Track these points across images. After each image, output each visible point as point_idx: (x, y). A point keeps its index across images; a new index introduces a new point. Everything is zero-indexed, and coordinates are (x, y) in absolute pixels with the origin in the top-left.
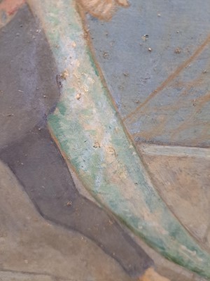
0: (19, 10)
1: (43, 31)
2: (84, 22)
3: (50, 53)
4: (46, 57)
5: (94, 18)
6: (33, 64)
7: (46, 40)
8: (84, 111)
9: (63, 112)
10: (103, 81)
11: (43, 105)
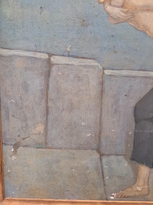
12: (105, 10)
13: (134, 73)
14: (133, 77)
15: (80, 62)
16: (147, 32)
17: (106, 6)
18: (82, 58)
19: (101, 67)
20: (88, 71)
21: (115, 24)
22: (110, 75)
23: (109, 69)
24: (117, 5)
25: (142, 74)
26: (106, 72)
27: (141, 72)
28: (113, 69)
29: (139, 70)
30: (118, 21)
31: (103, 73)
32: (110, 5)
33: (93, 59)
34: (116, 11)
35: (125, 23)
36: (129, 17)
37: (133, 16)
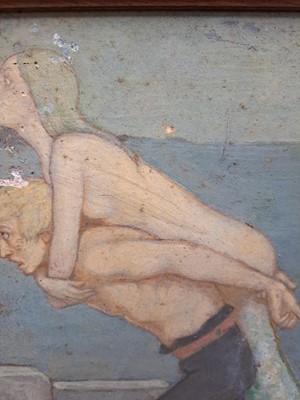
0: (231, 328)
1: (246, 340)
2: (275, 332)
3: (251, 352)
4: (247, 355)
5: (283, 329)
6: (237, 359)
7: (248, 344)
8: (273, 386)
9: (257, 388)
10: (288, 365)
11: (242, 385)
12: (39, 286)
13: (111, 385)
14: (110, 391)
15: (5, 372)
16: (126, 317)
17: (39, 279)
18: (9, 365)
19: (46, 378)
20: (22, 386)
21: (61, 308)
22: (65, 390)
23: (62, 380)
24: (60, 275)
25: (125, 385)
26: (57, 385)
27: (123, 382)
28: (69, 381)
29: (120, 379)
30: (66, 302)
31: (53, 388)
32: (47, 276)
33: (30, 366)
34: (61, 287)
35: (81, 306)
36: (87, 295)
37: (94, 291)
